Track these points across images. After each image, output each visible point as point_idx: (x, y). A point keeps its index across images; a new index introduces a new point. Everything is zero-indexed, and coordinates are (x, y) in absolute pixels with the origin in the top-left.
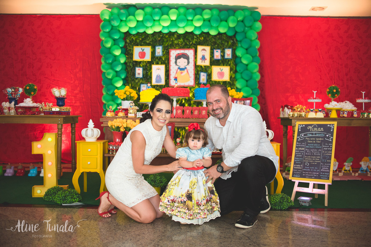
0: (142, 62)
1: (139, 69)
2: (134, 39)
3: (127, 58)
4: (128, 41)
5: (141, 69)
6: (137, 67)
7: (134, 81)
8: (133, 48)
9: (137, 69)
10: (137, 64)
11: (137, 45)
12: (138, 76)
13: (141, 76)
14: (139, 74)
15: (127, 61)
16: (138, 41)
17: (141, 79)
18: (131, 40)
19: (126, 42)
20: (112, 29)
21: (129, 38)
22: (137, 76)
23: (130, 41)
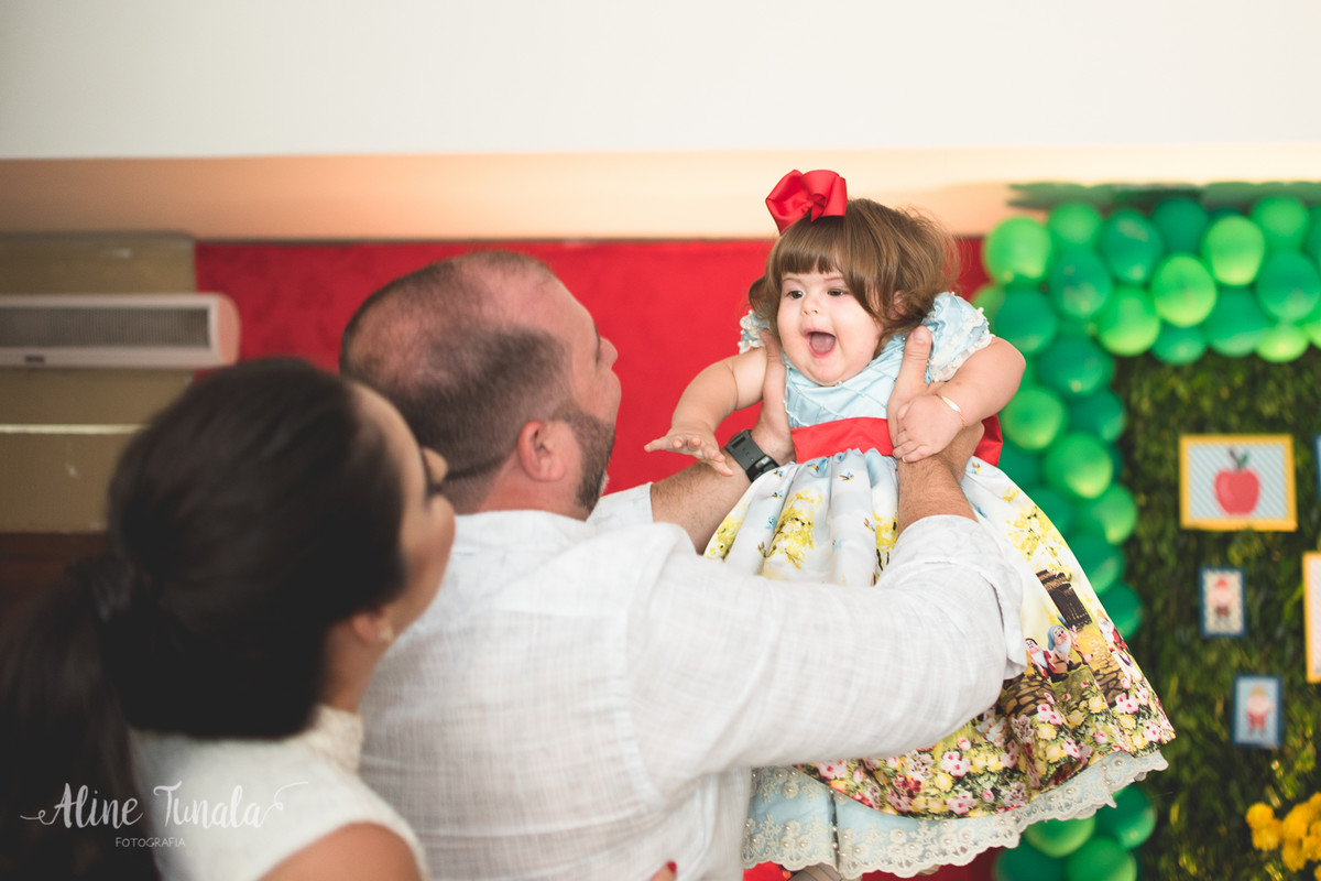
0: (1238, 539)
1: (1222, 584)
2: (1182, 390)
3: (1143, 512)
4: (1146, 406)
5: (1234, 580)
6: (1211, 567)
7: (1195, 658)
8: (1176, 446)
9: (1211, 579)
10: (1211, 548)
11: (1200, 427)
12: (1216, 623)
13: (1235, 623)
14: (1222, 611)
15: (1142, 532)
16: (1207, 404)
17: (1236, 640)
18: (1161, 395)
19: (1132, 412)
20: (1058, 338)
21: (1146, 387)
22: (1212, 624)
23: (1158, 406)
